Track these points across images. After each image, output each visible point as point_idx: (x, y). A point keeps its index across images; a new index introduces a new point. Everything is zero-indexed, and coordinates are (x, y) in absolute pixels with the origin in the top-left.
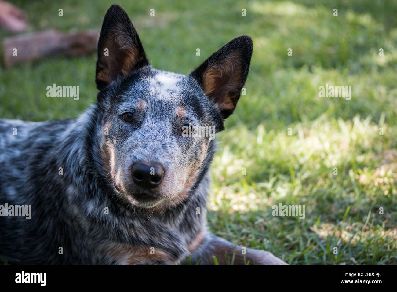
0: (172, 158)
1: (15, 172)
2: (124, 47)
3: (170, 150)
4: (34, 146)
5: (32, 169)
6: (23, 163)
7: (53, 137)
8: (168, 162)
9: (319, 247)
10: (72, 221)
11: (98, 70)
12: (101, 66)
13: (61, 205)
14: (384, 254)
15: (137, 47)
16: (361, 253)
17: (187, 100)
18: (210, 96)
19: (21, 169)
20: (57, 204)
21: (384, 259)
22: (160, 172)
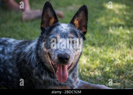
0: (71, 51)
1: (11, 65)
2: (50, 16)
5: (16, 63)
8: (70, 53)
11: (42, 24)
12: (43, 22)
15: (54, 16)
18: (78, 29)
19: (13, 63)
20: (28, 75)
22: (68, 57)
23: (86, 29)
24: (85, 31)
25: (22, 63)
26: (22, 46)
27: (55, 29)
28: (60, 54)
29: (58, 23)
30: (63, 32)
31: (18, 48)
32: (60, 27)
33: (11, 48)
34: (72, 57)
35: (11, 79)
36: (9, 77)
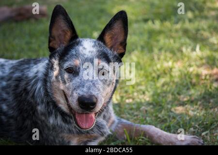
0: (99, 90)
2: (64, 28)
3: (97, 86)
4: (13, 79)
6: (8, 90)
7: (23, 73)
8: (97, 94)
9: (178, 120)
10: (41, 122)
13: (34, 113)
14: (214, 122)
16: (200, 122)
17: (101, 55)
18: (111, 48)
19: (8, 93)
20: (31, 113)
21: (214, 125)
22: (95, 100)
23: (125, 49)
24: (122, 51)
25: (22, 94)
26: (24, 68)
27: (73, 52)
28: (82, 96)
29: (78, 40)
30: (86, 56)
31: (16, 70)
32: (81, 48)
33: (3, 70)
34: (101, 100)
35: (6, 120)
36: (3, 117)
